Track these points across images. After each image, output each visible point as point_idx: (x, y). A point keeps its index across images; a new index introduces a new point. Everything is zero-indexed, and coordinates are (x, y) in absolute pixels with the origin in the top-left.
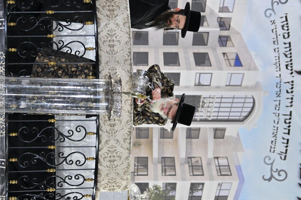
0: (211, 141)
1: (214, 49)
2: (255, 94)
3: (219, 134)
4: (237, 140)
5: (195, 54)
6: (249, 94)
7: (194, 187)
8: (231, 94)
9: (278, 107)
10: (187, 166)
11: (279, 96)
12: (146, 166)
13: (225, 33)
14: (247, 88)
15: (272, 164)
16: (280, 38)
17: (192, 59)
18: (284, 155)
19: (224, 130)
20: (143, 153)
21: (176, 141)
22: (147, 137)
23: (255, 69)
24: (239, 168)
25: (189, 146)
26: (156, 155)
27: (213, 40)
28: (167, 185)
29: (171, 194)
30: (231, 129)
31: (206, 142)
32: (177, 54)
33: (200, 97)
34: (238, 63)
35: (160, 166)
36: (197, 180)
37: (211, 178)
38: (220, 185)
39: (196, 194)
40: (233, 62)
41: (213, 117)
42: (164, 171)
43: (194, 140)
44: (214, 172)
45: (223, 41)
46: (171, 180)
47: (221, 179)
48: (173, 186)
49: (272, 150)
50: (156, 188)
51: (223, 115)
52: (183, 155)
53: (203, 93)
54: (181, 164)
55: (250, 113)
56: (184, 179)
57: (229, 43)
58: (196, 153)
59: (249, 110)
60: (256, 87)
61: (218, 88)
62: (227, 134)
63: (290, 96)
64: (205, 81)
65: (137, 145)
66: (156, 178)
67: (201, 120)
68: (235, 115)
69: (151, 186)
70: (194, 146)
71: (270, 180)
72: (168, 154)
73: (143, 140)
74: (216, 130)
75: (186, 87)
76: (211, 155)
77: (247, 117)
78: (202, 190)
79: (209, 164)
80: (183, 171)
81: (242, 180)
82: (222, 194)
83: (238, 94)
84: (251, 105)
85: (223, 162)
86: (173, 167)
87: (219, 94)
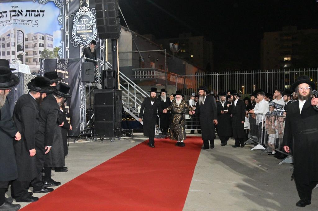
0: (29, 42)
1: (6, 42)
2: (16, 30)
3: (27, 40)
4: (28, 34)
5: (7, 47)
6: (16, 32)
7: (40, 46)
8: (16, 37)
9: (20, 24)
10: (35, 48)
11: (17, 24)
12: (35, 59)
13: (2, 39)
14: (15, 32)
15: (34, 24)
16: (3, 24)
17: (8, 48)
18: (32, 21)
19: (26, 38)
20: (32, 60)
21: (29, 51)
22: (28, 59)
23: (10, 30)
24: (36, 34)
25: (30, 48)
26: (32, 57)
27: (3, 42)
28: (40, 53)
29: (42, 52)
30: (26, 36)
31: (29, 43)
32: (7, 52)
33: (17, 45)
34: (9, 35)
35: (35, 55)
36: (38, 44)
37: (38, 41)
38: (39, 39)
39: (42, 45)
40: (9, 37)
41: (22, 41)
42: (36, 54)
43: (28, 46)
44: (36, 40)
45: (4, 39)
46: (38, 52)
47: (38, 39)
48: (40, 51)
49: (30, 25)
50: (40, 56)
51: (22, 38)
52: (32, 49)
53: (16, 44)
54: (34, 49)
55: (21, 31)
56: (38, 49)
57: (4, 38)
58: (31, 45)
59: (20, 32)
60: (14, 30)
61: (15, 40)
62: (27, 37)
63: (17, 20)
64: (13, 44)
65: (30, 62)
66: (38, 56)
67: (23, 44)
68: (22, 35)
69: (40, 58)
70: (30, 46)
71: (38, 25)
72: (32, 53)
73: (29, 60)
74: (26, 40)
75: (15, 49)
76: (32, 42)
77: (22, 32)
78: (41, 44)
79: (34, 42)
80: (36, 49)
81: (39, 33)
82: (42, 38)
83: (16, 35)
84: (19, 31)
85: (34, 38)
86: (35, 52)
87: (16, 40)
